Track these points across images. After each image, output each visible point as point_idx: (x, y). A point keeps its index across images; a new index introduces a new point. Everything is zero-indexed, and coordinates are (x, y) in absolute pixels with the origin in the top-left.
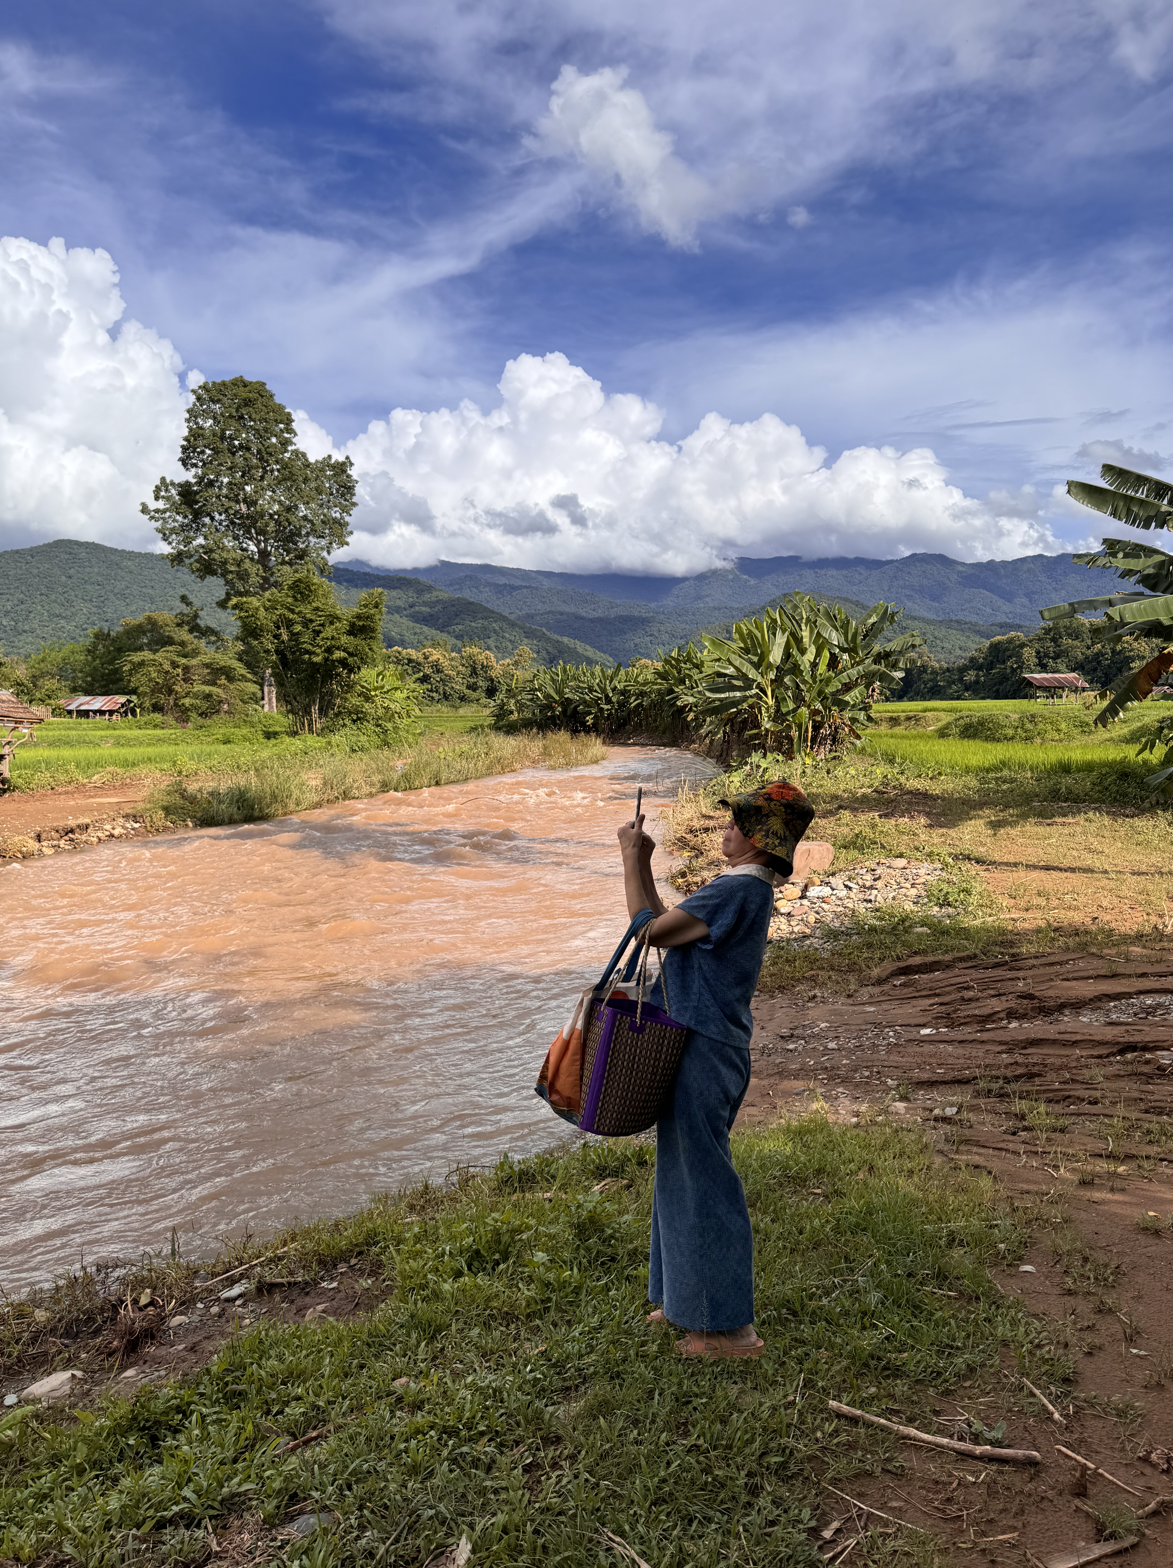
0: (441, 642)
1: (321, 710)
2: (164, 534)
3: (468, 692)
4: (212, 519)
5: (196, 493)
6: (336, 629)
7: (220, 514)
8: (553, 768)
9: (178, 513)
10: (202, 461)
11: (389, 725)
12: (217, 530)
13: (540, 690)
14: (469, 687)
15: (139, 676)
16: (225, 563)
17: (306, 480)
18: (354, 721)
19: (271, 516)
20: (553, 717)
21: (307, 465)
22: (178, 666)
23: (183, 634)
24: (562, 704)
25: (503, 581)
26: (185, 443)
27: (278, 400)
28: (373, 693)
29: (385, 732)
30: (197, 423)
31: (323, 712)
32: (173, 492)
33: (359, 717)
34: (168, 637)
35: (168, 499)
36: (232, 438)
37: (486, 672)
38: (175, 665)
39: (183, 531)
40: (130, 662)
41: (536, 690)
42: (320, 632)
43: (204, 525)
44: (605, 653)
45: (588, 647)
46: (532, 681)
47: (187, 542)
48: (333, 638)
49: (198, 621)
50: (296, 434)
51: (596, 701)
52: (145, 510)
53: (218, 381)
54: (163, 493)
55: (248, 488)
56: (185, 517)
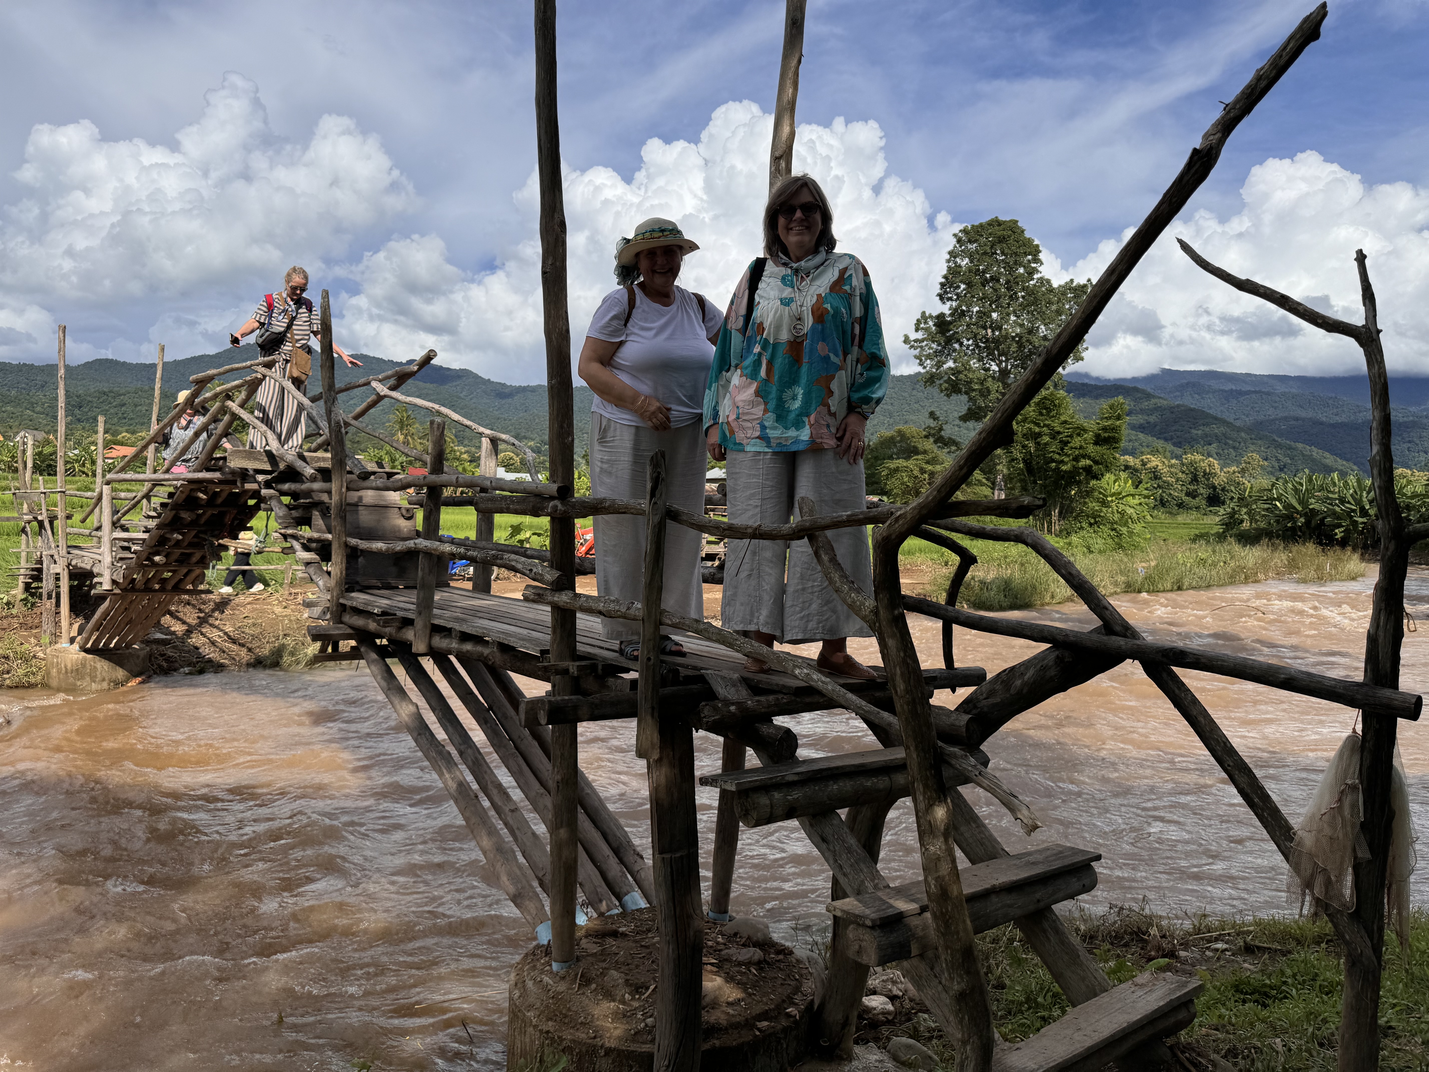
0: (1160, 450)
1: (1060, 513)
2: (921, 360)
3: (1187, 499)
4: (961, 344)
5: (950, 323)
6: (1085, 440)
7: (968, 340)
8: (1304, 581)
9: (933, 342)
10: (957, 294)
11: (1124, 530)
12: (966, 354)
13: (1279, 499)
14: (1188, 494)
15: (893, 480)
16: (969, 382)
17: (1050, 303)
18: (1091, 525)
19: (1013, 338)
20: (1293, 529)
21: (1051, 290)
22: (925, 472)
23: (929, 445)
24: (1305, 515)
25: (1229, 386)
26: (943, 280)
27: (1027, 235)
28: (1109, 499)
29: (1120, 535)
30: (956, 263)
31: (1062, 515)
32: (931, 323)
33: (1096, 521)
34: (914, 447)
35: (926, 329)
36: (984, 272)
37: (1208, 479)
38: (923, 471)
39: (936, 356)
40: (888, 468)
41: (1275, 499)
42: (1069, 442)
43: (955, 350)
44: (1347, 460)
45: (1327, 455)
46: (1270, 490)
47: (939, 365)
48: (1081, 447)
49: (943, 433)
50: (1042, 264)
51: (1349, 513)
52: (906, 340)
53: (976, 223)
54: (922, 326)
55: (994, 315)
56: (939, 345)
